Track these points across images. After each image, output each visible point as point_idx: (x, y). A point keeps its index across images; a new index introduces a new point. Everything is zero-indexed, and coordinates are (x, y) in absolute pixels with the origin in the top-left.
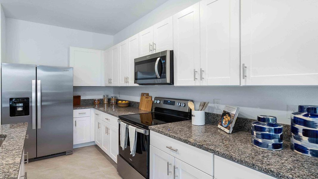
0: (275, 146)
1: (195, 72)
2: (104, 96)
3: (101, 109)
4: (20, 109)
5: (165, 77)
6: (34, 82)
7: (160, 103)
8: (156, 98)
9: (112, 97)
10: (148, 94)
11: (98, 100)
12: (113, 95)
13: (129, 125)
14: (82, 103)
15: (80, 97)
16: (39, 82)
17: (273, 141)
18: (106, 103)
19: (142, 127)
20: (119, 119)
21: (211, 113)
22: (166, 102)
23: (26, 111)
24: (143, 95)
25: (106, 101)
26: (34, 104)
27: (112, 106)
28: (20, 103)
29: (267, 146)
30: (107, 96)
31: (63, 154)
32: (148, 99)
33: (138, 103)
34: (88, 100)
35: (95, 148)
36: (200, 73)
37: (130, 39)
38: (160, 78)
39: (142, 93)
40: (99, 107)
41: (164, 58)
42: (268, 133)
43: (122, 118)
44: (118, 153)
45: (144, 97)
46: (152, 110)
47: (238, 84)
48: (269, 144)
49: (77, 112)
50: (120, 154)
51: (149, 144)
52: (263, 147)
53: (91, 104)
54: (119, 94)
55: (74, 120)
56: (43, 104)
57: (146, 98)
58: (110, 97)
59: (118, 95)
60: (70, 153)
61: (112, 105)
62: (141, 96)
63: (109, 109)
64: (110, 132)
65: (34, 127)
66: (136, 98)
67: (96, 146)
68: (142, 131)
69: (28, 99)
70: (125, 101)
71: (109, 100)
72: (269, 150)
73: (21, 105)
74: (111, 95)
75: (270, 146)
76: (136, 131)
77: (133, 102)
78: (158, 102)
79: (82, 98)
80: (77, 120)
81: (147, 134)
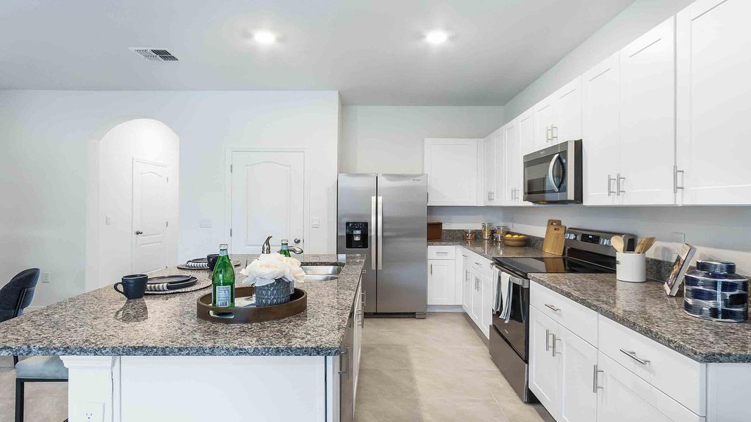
0: (714, 313)
1: (610, 180)
2: (484, 226)
3: (479, 249)
4: (357, 239)
5: (565, 190)
6: (374, 199)
7: (575, 239)
8: (572, 230)
9: (499, 228)
10: (559, 223)
11: (474, 232)
12: (501, 224)
13: (503, 271)
14: (444, 236)
15: (441, 224)
16: (380, 199)
17: (711, 304)
18: (486, 238)
19: (519, 275)
20: (492, 264)
21: (663, 262)
22: (585, 238)
23: (365, 242)
24: (551, 223)
25: (486, 236)
26: (373, 233)
27: (497, 245)
28: (358, 229)
29: (701, 312)
30: (490, 225)
31: (411, 316)
32: (559, 232)
33: (542, 239)
34: (455, 231)
35: (463, 318)
36: (616, 183)
37: (520, 117)
38: (559, 192)
39: (549, 220)
40: (473, 246)
41: (563, 154)
42: (701, 288)
43: (499, 263)
44: (491, 323)
45: (552, 228)
46: (564, 254)
47: (673, 203)
48: (704, 308)
49: (434, 250)
50: (494, 326)
51: (529, 304)
52: (695, 313)
53: (460, 237)
54: (513, 220)
55: (429, 263)
56: (385, 234)
57: (555, 229)
58: (495, 226)
59: (511, 224)
60: (422, 316)
61: (496, 241)
62: (548, 225)
63: (493, 250)
64: (482, 286)
65: (374, 268)
66: (539, 231)
67: (466, 315)
68: (518, 281)
69: (366, 224)
70: (520, 235)
71: (493, 232)
72: (704, 318)
73: (358, 232)
74: (499, 223)
75: (705, 312)
76: (510, 282)
77: (534, 237)
78: (572, 237)
79: (445, 227)
80: (434, 263)
81: (526, 286)
